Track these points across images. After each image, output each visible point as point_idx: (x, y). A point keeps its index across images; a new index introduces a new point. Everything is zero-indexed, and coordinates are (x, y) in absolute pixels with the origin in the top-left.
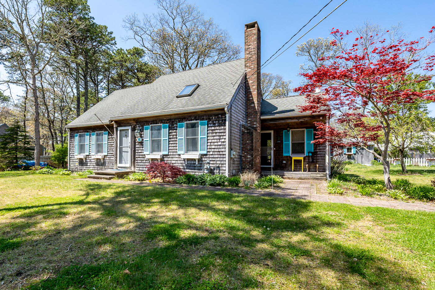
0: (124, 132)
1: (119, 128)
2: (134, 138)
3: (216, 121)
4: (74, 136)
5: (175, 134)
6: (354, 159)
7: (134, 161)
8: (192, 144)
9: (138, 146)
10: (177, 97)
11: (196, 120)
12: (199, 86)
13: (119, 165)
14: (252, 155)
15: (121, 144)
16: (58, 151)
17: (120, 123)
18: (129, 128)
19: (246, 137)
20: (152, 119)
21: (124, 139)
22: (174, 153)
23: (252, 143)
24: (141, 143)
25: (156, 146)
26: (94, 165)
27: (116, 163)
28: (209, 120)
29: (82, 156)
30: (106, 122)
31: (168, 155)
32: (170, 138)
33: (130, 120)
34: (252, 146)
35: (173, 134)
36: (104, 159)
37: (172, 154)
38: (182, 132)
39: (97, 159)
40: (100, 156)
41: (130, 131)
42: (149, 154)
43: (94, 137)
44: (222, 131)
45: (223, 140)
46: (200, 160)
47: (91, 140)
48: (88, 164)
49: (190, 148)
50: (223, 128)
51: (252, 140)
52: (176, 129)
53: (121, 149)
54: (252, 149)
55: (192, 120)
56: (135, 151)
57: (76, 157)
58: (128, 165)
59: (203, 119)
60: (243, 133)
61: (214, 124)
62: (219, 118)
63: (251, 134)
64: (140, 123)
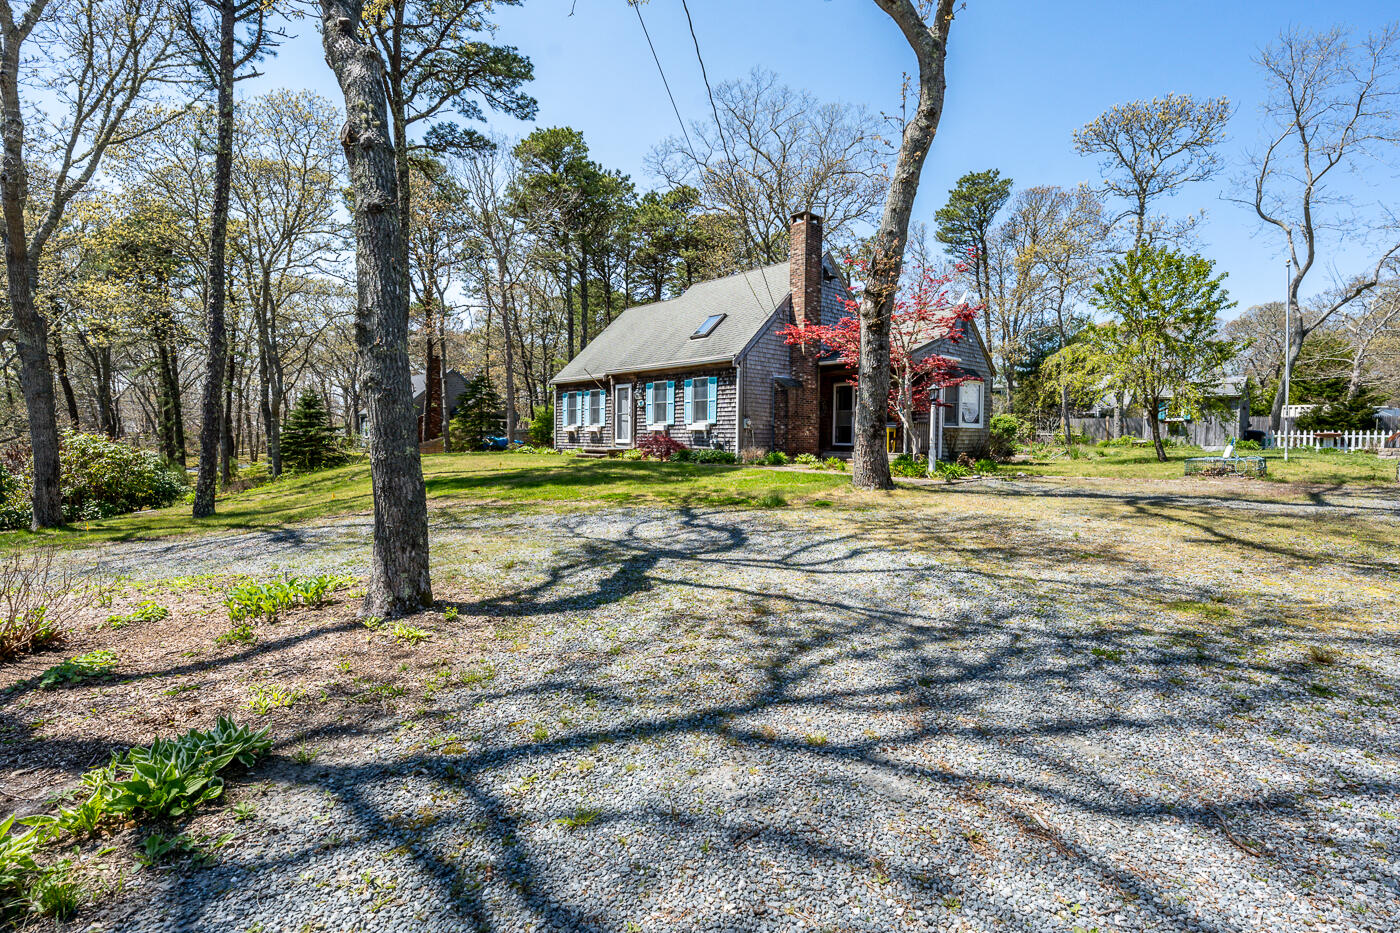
0: (623, 392)
1: (618, 387)
2: (635, 401)
3: (725, 377)
4: (562, 397)
5: (682, 395)
7: (636, 435)
8: (700, 410)
9: (640, 412)
10: (692, 338)
11: (705, 376)
12: (725, 316)
13: (618, 441)
14: (786, 426)
15: (620, 410)
16: (540, 420)
17: (619, 378)
18: (629, 386)
19: (780, 397)
20: (655, 374)
21: (624, 401)
22: (681, 423)
23: (787, 406)
24: (643, 408)
25: (660, 411)
26: (588, 438)
27: (615, 438)
28: (719, 375)
29: (572, 428)
30: (600, 375)
31: (674, 426)
32: (677, 401)
33: (630, 374)
34: (787, 412)
35: (680, 395)
36: (601, 433)
37: (678, 423)
38: (689, 393)
39: (593, 433)
40: (595, 428)
41: (630, 390)
42: (653, 426)
43: (588, 399)
44: (733, 392)
45: (733, 405)
46: (709, 432)
47: (584, 402)
48: (580, 439)
49: (700, 416)
50: (731, 387)
51: (787, 402)
52: (683, 389)
53: (620, 417)
54: (786, 416)
55: (700, 376)
56: (636, 419)
57: (565, 430)
58: (628, 441)
59: (712, 375)
60: (776, 392)
61: (724, 381)
62: (729, 373)
63: (785, 392)
64: (642, 379)
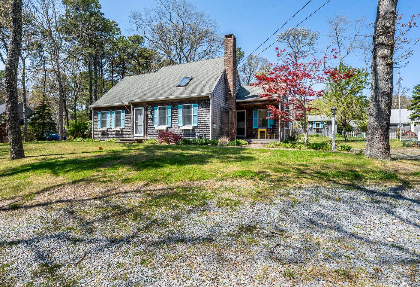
0: (138, 111)
1: (135, 109)
2: (146, 115)
3: (203, 104)
4: (97, 114)
5: (176, 112)
6: (321, 132)
7: (147, 132)
9: (149, 121)
10: (177, 87)
11: (191, 103)
12: (192, 78)
13: (135, 135)
14: (228, 127)
15: (136, 120)
17: (136, 105)
19: (225, 115)
20: (159, 103)
21: (139, 116)
22: (176, 126)
23: (228, 119)
24: (152, 119)
25: (162, 121)
26: (114, 135)
27: (133, 133)
28: (199, 103)
29: (104, 129)
30: (126, 103)
31: (171, 127)
32: (173, 116)
33: (144, 102)
34: (228, 121)
35: (175, 113)
36: (122, 131)
37: (174, 126)
38: (180, 112)
39: (116, 131)
40: (118, 129)
41: (143, 110)
42: (157, 126)
43: (114, 115)
44: (207, 111)
45: (208, 117)
46: (193, 130)
47: (111, 117)
48: (109, 135)
49: (187, 122)
50: (208, 109)
51: (228, 117)
52: (177, 110)
53: (136, 123)
54: (228, 123)
55: (187, 103)
56: (147, 124)
57: (99, 130)
58: (142, 135)
59: (195, 103)
60: (223, 112)
61: (203, 106)
62: (205, 102)
63: (227, 113)
64: (151, 105)
